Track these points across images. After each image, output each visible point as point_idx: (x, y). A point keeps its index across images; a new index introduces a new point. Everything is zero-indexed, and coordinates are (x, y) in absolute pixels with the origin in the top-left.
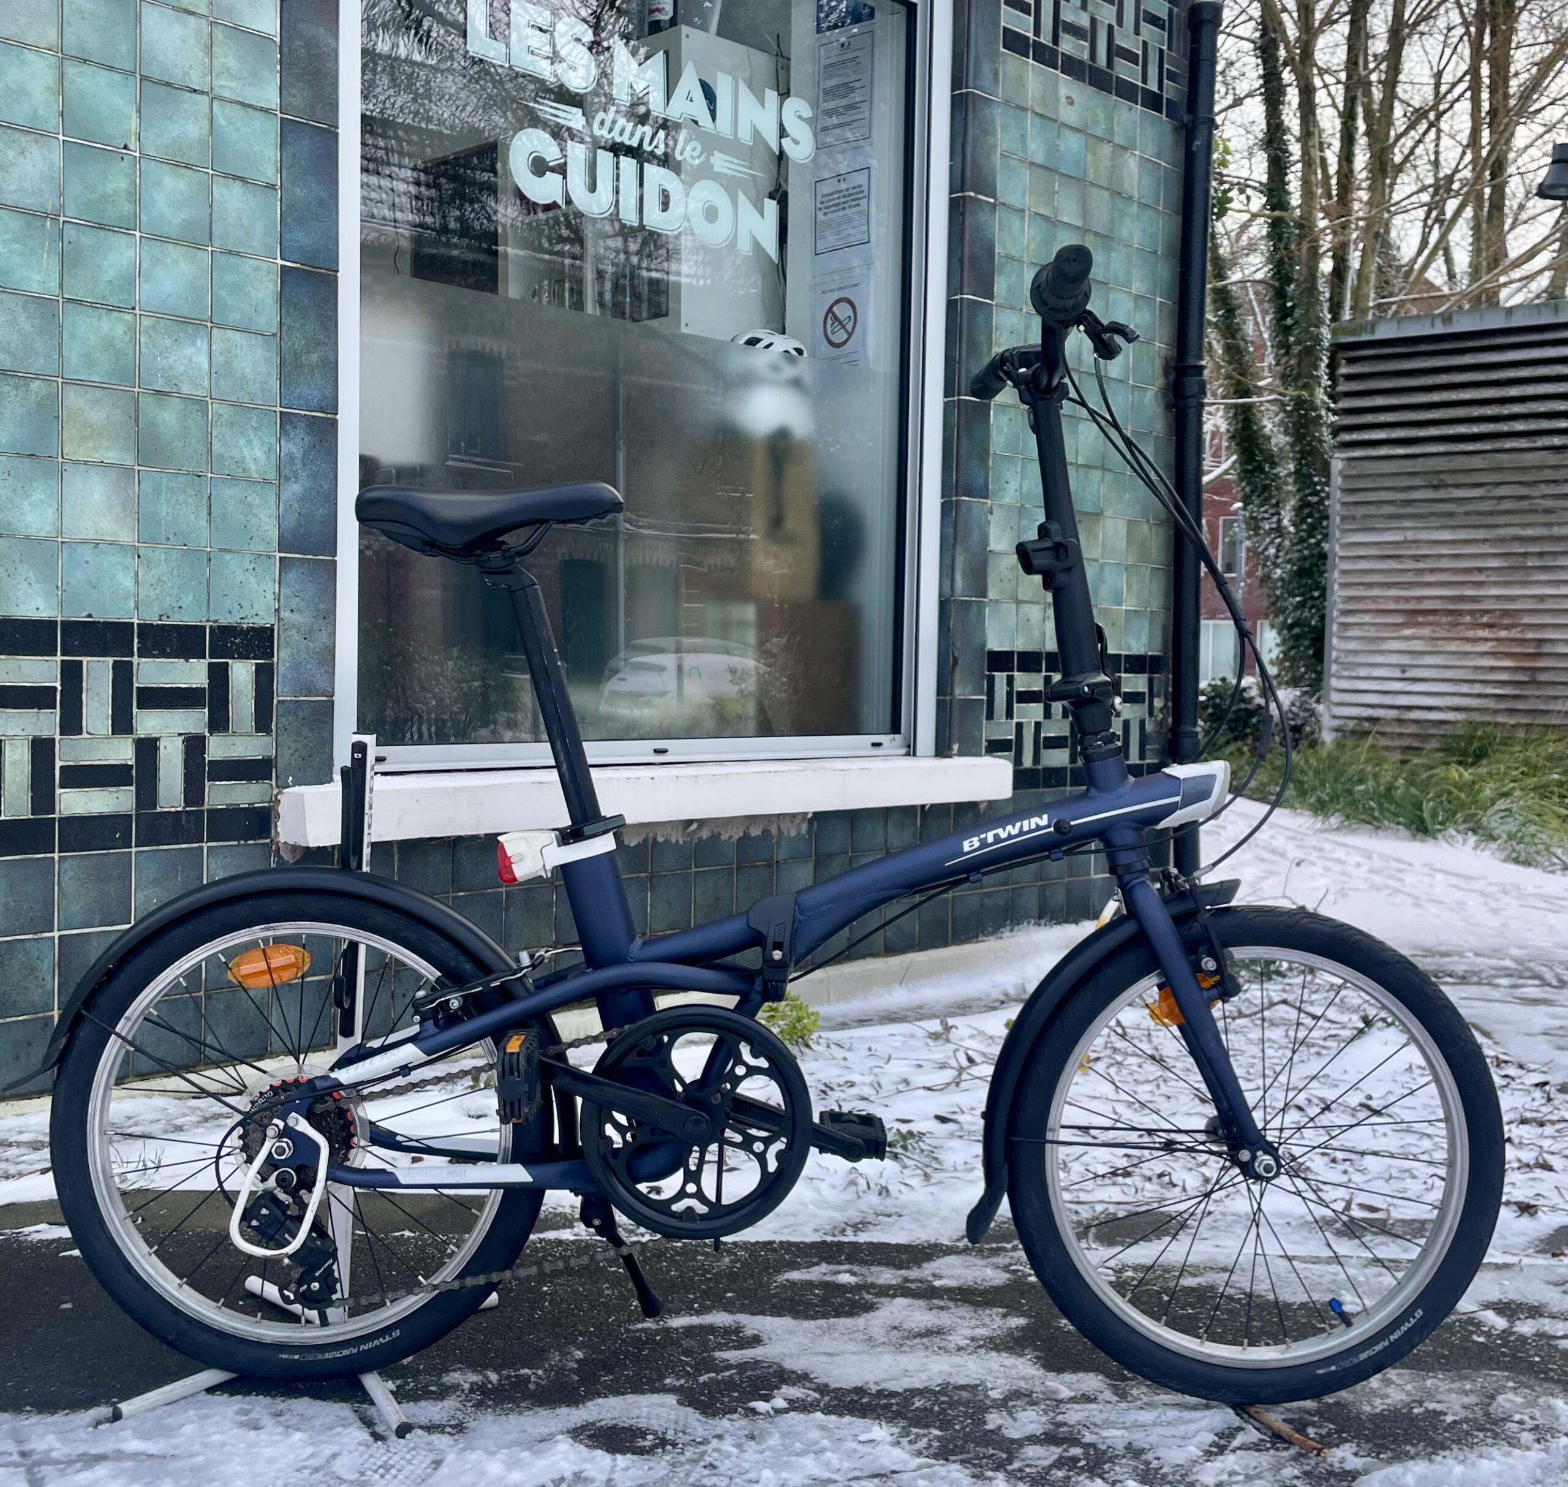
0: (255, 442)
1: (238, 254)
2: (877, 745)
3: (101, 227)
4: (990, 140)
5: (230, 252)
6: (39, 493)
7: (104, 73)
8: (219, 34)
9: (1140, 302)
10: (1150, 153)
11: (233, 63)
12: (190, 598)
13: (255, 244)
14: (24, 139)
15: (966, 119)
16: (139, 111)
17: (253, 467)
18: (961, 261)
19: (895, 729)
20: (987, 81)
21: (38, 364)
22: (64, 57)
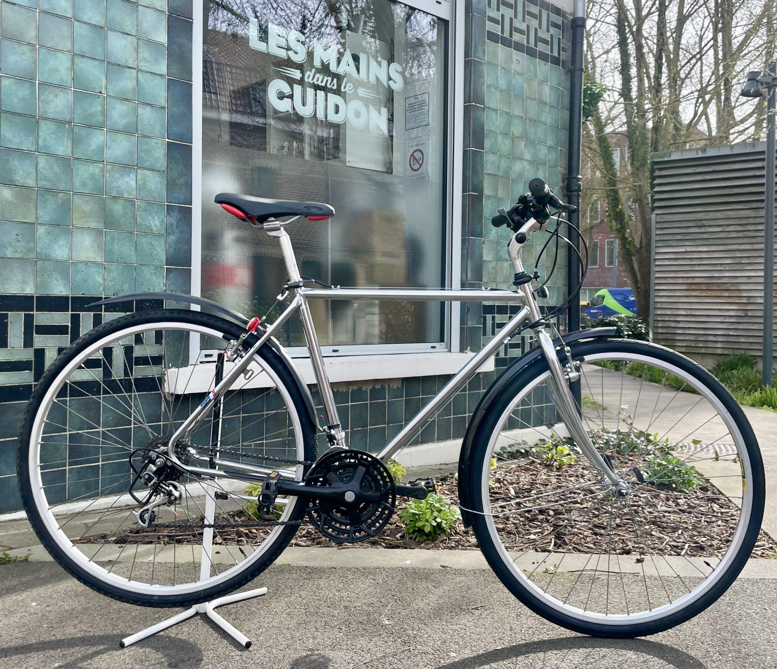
0: (156, 218)
1: (149, 137)
2: (434, 347)
3: (90, 126)
4: (482, 80)
5: (145, 136)
6: (62, 242)
7: (91, 61)
8: (141, 43)
9: (551, 149)
10: (554, 83)
11: (147, 55)
12: (127, 286)
13: (157, 133)
14: (57, 90)
15: (470, 71)
16: (106, 77)
17: (155, 229)
18: (469, 133)
19: (442, 340)
20: (480, 54)
21: (62, 186)
22: (74, 55)
